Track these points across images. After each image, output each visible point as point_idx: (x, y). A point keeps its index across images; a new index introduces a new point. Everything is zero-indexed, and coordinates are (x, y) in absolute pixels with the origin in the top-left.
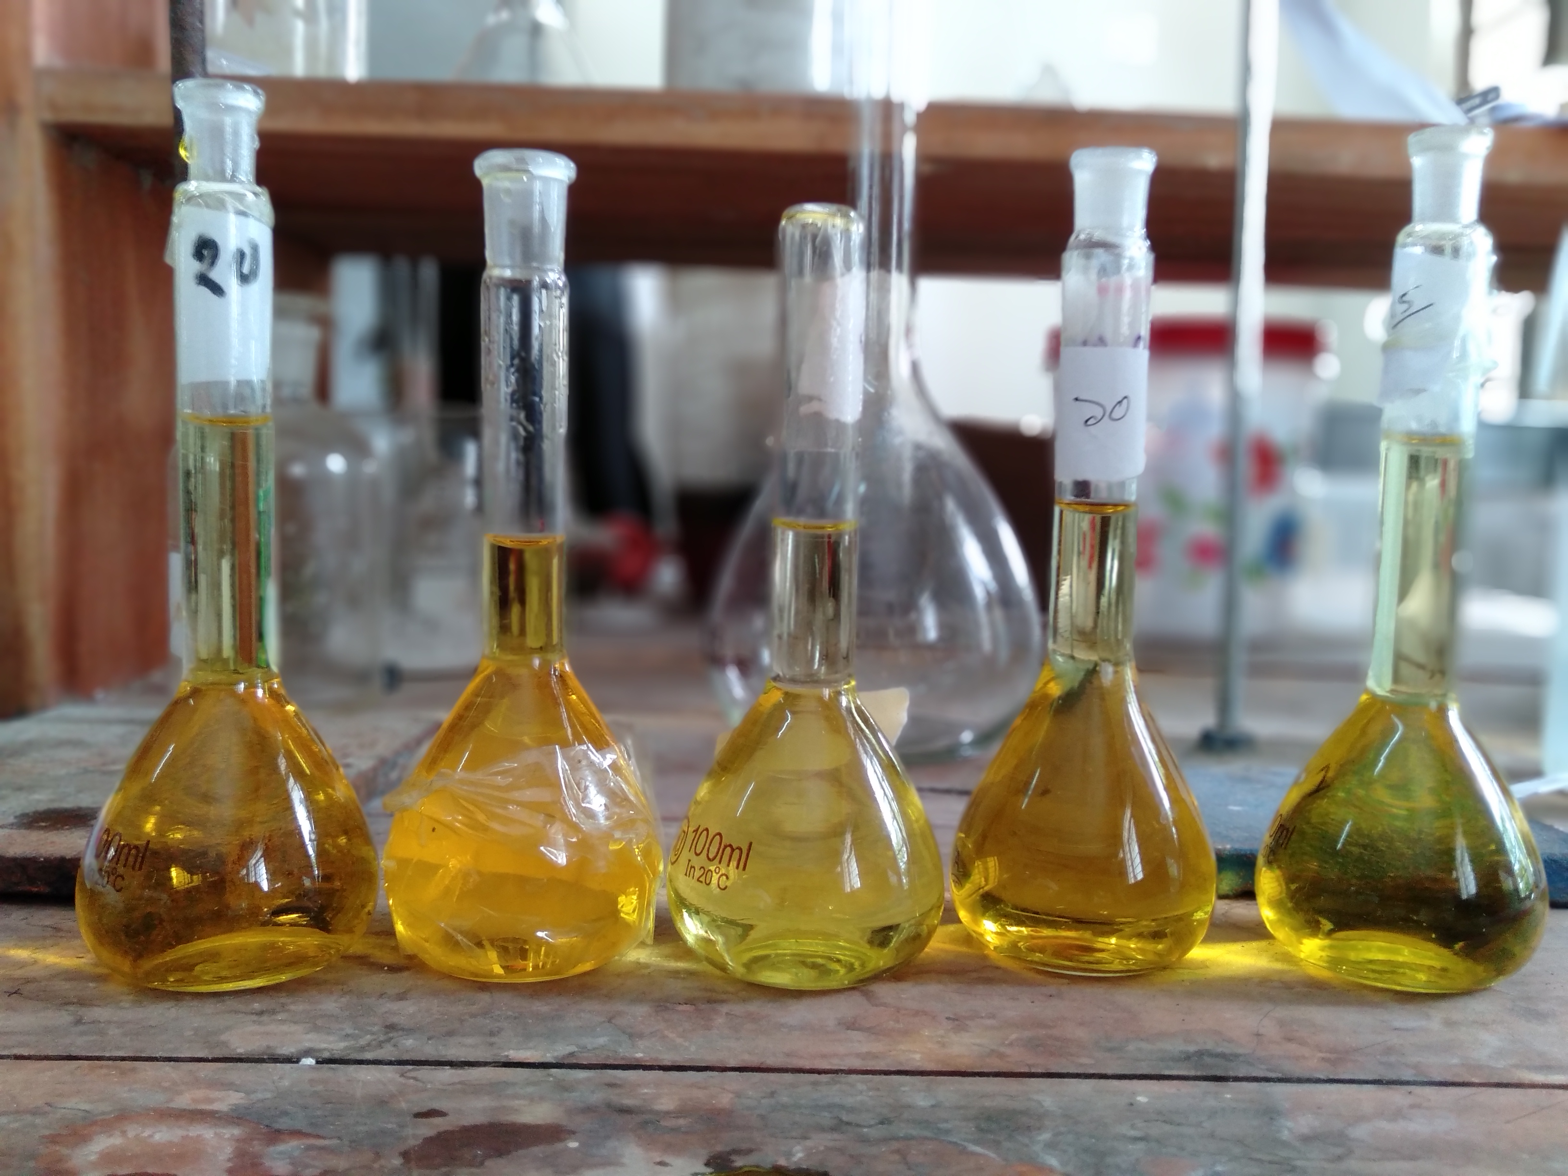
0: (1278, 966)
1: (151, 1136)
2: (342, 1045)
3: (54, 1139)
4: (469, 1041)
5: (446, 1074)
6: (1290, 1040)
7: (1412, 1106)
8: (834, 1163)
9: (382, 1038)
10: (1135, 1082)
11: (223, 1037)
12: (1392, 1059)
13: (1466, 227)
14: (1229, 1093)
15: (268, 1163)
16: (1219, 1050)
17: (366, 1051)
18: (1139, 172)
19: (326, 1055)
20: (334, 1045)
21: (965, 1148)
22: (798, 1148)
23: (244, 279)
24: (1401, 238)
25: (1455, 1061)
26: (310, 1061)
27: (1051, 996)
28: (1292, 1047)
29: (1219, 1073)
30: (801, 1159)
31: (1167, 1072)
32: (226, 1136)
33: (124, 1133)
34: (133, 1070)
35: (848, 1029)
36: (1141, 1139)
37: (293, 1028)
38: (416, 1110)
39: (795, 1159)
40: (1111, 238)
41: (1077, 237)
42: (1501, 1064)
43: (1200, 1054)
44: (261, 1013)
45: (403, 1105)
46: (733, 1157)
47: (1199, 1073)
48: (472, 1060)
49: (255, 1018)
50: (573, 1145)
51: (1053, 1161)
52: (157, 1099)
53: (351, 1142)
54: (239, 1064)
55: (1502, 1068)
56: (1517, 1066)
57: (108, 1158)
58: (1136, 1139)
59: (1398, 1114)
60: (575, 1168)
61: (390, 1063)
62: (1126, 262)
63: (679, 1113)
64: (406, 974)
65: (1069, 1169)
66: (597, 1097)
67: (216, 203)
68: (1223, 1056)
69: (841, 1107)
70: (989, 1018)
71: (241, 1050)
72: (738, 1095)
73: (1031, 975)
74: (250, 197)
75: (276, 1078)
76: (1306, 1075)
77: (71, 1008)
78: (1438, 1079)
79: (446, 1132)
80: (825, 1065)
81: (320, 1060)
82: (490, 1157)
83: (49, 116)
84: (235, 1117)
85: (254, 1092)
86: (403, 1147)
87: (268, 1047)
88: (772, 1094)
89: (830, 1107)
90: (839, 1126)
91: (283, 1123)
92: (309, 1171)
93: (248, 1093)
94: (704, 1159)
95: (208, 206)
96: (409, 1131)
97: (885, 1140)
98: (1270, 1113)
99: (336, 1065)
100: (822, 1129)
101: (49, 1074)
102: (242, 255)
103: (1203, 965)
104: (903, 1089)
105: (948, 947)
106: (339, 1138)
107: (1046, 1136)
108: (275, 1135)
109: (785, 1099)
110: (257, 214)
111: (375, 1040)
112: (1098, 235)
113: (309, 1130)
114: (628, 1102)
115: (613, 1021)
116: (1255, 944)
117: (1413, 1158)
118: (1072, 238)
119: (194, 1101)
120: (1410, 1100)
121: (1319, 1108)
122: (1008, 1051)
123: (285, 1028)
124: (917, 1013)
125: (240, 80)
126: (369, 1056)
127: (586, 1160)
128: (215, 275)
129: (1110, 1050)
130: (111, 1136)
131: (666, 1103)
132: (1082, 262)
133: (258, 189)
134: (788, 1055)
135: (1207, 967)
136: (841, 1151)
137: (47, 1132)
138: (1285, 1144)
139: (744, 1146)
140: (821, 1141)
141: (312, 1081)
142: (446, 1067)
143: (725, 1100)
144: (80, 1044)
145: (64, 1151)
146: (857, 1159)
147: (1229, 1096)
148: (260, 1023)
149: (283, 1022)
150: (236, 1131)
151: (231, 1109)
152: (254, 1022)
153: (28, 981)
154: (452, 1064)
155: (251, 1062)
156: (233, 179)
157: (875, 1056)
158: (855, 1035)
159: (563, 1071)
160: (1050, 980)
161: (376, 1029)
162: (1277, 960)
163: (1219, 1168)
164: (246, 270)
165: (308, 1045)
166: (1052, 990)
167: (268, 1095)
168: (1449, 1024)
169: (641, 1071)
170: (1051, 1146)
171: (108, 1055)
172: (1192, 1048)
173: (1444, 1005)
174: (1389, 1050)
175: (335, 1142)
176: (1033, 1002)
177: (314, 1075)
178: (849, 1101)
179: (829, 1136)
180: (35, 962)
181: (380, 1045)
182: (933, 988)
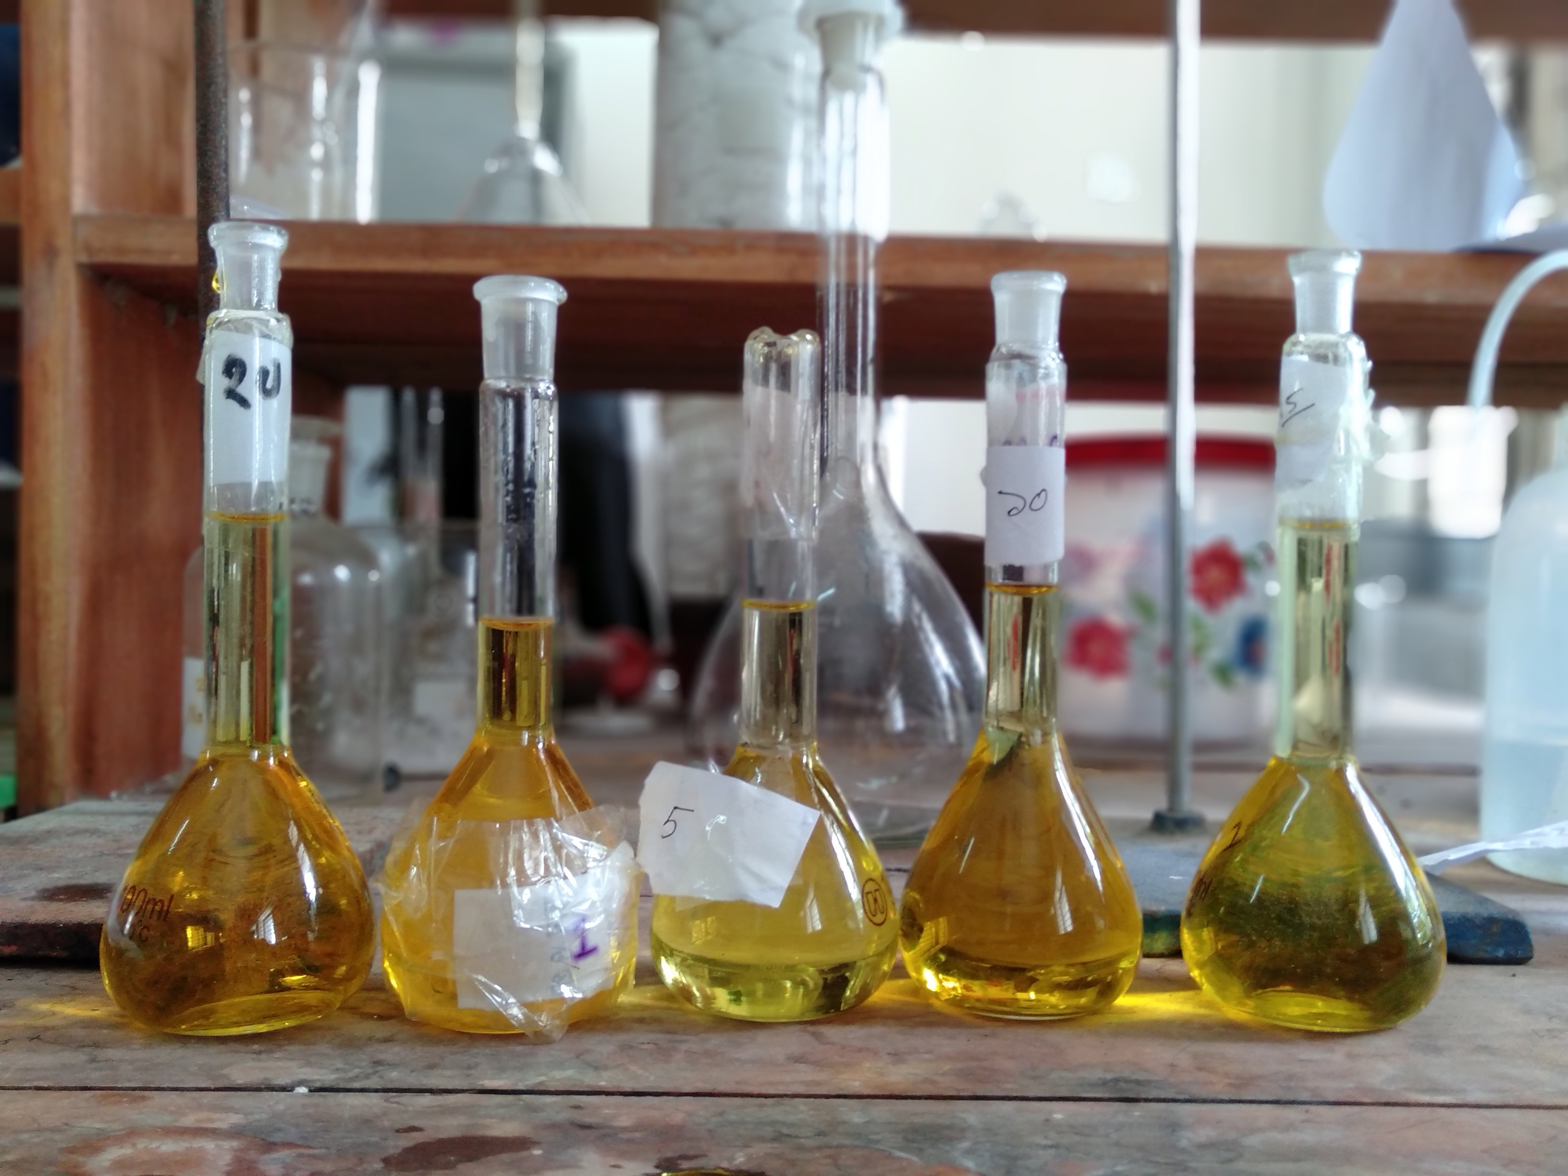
0: (1202, 1011)
1: (158, 1147)
2: (333, 1077)
3: (72, 1150)
4: (449, 1073)
5: (426, 1100)
6: (1200, 1069)
7: (1305, 1121)
8: (770, 1166)
9: (370, 1071)
10: (1054, 1103)
11: (226, 1071)
12: (1292, 1084)
13: (1342, 336)
14: (1137, 1111)
15: (262, 1167)
16: (1134, 1077)
17: (355, 1081)
18: (1051, 292)
19: (318, 1085)
20: (327, 1077)
21: (891, 1153)
22: (740, 1154)
23: (267, 393)
24: (1286, 347)
25: (1351, 1085)
26: (303, 1090)
27: (986, 1036)
28: (1203, 1076)
29: (1131, 1095)
30: (740, 1163)
31: (1084, 1095)
32: (226, 1147)
33: (134, 1145)
34: (143, 1098)
35: (796, 1062)
36: (1052, 1146)
37: (289, 1064)
38: (397, 1126)
39: (737, 1162)
40: (1027, 351)
41: (998, 350)
42: (1392, 1088)
43: (1116, 1080)
44: (260, 1053)
45: (386, 1124)
46: (679, 1162)
47: (1112, 1096)
48: (450, 1088)
49: (254, 1056)
50: (537, 1152)
51: (969, 1164)
52: (166, 1120)
53: (338, 1151)
54: (240, 1093)
55: (1394, 1091)
56: (1406, 1089)
57: (120, 1165)
58: (1046, 1147)
59: (1290, 1127)
60: (537, 1171)
61: (376, 1091)
62: (1041, 371)
63: (635, 1129)
64: (393, 1021)
65: (984, 1170)
66: (563, 1116)
67: (244, 327)
68: (1138, 1082)
69: (783, 1123)
70: (927, 1053)
71: (240, 1081)
72: (690, 1114)
73: (969, 1019)
74: (273, 322)
75: (271, 1103)
76: (1212, 1096)
77: (87, 1050)
78: (1332, 1098)
79: (423, 1143)
80: (772, 1091)
81: (312, 1089)
82: (461, 1161)
83: (84, 258)
84: (235, 1133)
85: (252, 1114)
86: (385, 1155)
87: (266, 1079)
88: (721, 1114)
89: (773, 1123)
90: (779, 1138)
91: (277, 1138)
92: (298, 1174)
93: (246, 1114)
94: (655, 1162)
95: (237, 330)
96: (391, 1143)
97: (819, 1148)
98: (1174, 1127)
99: (326, 1093)
100: (763, 1139)
101: (67, 1101)
102: (265, 373)
103: (1131, 1011)
104: (840, 1109)
105: (896, 997)
106: (327, 1148)
107: (966, 1145)
108: (269, 1146)
109: (733, 1117)
110: (280, 337)
111: (363, 1072)
112: (1016, 347)
113: (300, 1142)
114: (588, 1120)
115: (581, 1057)
116: (1181, 994)
117: (1297, 1160)
118: (994, 351)
119: (198, 1121)
120: (1303, 1116)
121: (1218, 1122)
122: (940, 1079)
123: (280, 1064)
124: (860, 1050)
125: (266, 223)
126: (357, 1085)
127: (548, 1163)
128: (242, 390)
129: (1035, 1078)
130: (122, 1147)
131: (624, 1121)
132: (1003, 371)
133: (280, 316)
134: (737, 1083)
135: (1134, 1012)
136: (779, 1156)
137: (64, 1145)
138: (1183, 1151)
139: (692, 1153)
140: (759, 1149)
141: (304, 1106)
142: (426, 1094)
143: (678, 1118)
144: (95, 1077)
145: (81, 1159)
146: (792, 1163)
147: (1137, 1114)
148: (259, 1060)
149: (278, 1059)
150: (235, 1144)
151: (231, 1127)
152: (253, 1059)
153: (46, 1029)
154: (431, 1091)
155: (249, 1091)
156: (259, 306)
157: (818, 1083)
158: (802, 1067)
159: (533, 1096)
160: (987, 1023)
161: (364, 1064)
162: (1200, 1007)
163: (1119, 1168)
164: (269, 385)
165: (302, 1077)
166: (987, 1031)
167: (264, 1116)
168: (1351, 1056)
169: (603, 1096)
170: (969, 1152)
171: (119, 1086)
172: (1109, 1076)
173: (1349, 1041)
174: (1290, 1077)
175: (323, 1151)
176: (968, 1040)
177: (307, 1101)
178: (791, 1118)
179: (770, 1145)
180: (54, 1014)
181: (367, 1077)
182: (877, 1030)
